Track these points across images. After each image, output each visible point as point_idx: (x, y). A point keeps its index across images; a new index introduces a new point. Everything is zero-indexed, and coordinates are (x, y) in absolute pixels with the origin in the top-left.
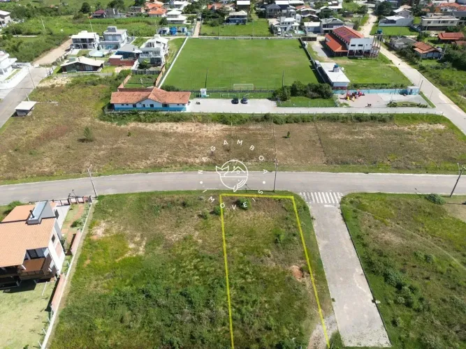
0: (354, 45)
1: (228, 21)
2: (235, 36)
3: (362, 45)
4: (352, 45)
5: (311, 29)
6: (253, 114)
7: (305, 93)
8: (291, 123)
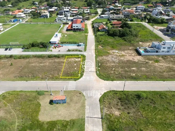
0: (75, 26)
1: (41, 17)
2: (37, 22)
3: (77, 26)
4: (74, 26)
5: (70, 20)
6: (5, 55)
7: (38, 46)
8: (21, 58)
